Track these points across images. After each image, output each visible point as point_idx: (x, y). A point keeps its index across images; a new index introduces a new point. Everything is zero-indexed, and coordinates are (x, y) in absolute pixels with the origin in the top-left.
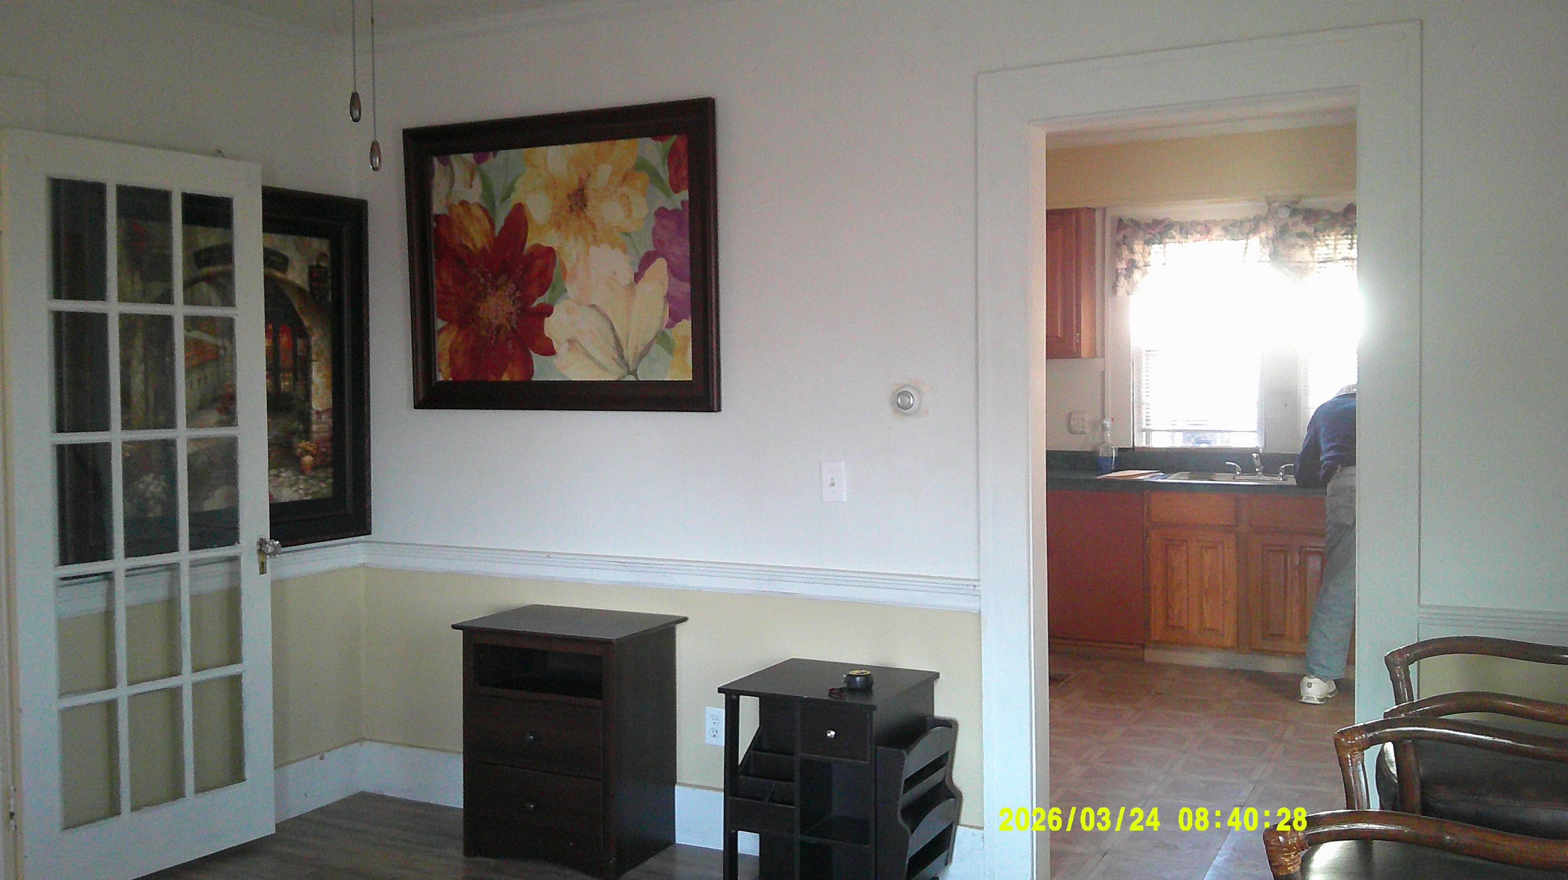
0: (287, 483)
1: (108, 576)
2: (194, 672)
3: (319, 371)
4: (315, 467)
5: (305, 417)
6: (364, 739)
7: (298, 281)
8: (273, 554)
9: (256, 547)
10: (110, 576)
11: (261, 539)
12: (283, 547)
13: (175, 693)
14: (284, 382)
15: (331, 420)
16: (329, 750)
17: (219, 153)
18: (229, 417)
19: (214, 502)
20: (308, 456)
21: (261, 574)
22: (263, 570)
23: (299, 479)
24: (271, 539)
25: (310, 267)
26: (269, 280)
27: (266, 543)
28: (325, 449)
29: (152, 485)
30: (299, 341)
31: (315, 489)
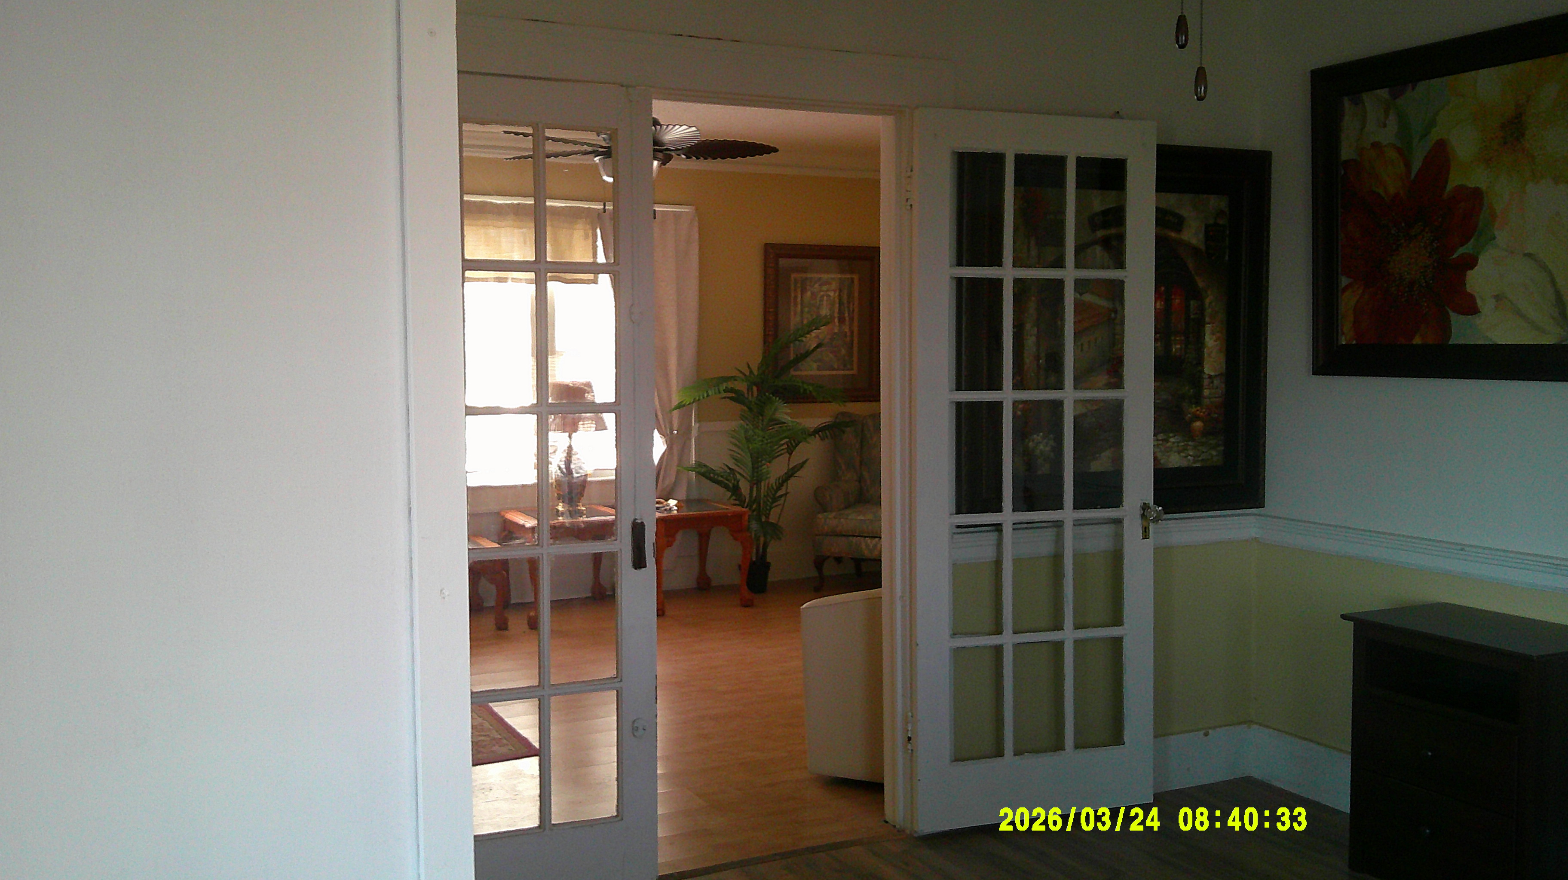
0: (1175, 449)
1: (998, 528)
2: (1075, 629)
3: (1213, 333)
4: (1206, 433)
5: (1196, 381)
6: (1251, 722)
7: (1194, 241)
8: (1156, 520)
9: (1138, 512)
10: (1000, 527)
11: (1145, 504)
12: (1166, 513)
13: (1058, 646)
14: (1175, 344)
15: (1223, 386)
16: (1215, 728)
17: (1117, 115)
18: (1117, 382)
19: (1100, 464)
20: (1199, 422)
21: (1143, 539)
22: (1146, 536)
23: (1188, 445)
24: (1154, 504)
25: (1207, 226)
26: (1161, 242)
27: (1149, 508)
28: (1216, 415)
29: (1040, 444)
30: (1193, 303)
31: (1203, 457)
